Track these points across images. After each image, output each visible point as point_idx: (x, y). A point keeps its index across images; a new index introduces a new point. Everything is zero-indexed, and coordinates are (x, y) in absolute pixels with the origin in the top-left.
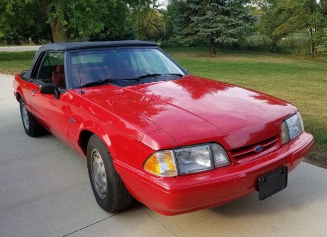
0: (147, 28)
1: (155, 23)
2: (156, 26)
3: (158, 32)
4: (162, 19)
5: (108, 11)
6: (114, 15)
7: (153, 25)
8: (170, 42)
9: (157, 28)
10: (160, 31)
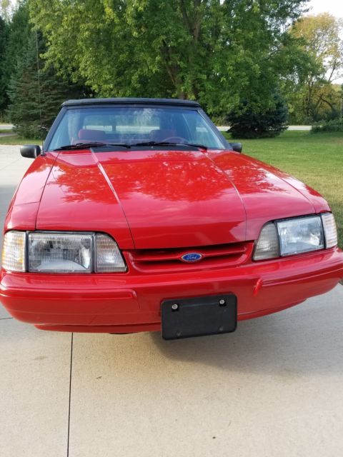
0: (316, 106)
1: (328, 100)
2: (329, 104)
3: (331, 111)
4: (340, 94)
5: (248, 81)
6: (257, 86)
7: (325, 103)
8: (337, 124)
9: (331, 106)
10: (333, 110)
